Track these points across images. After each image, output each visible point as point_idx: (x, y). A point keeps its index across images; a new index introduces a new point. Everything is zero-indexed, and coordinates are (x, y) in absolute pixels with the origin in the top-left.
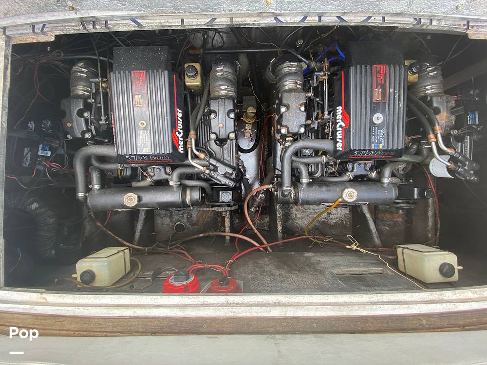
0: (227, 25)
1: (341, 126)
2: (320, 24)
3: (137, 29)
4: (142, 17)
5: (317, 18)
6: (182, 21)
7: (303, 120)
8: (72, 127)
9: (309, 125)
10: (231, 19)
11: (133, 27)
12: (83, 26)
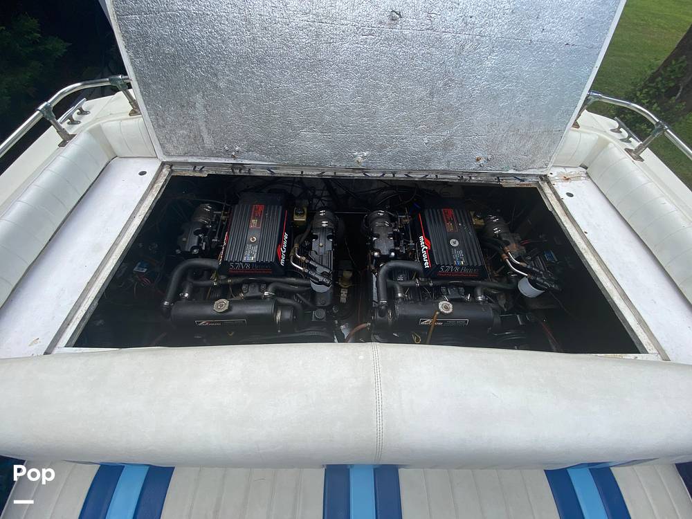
0: (332, 176)
1: (425, 250)
2: (395, 178)
3: (270, 175)
4: (276, 168)
5: (392, 175)
6: (302, 172)
7: (392, 246)
8: (185, 242)
9: (398, 251)
10: (335, 173)
11: (267, 173)
12: (233, 170)
